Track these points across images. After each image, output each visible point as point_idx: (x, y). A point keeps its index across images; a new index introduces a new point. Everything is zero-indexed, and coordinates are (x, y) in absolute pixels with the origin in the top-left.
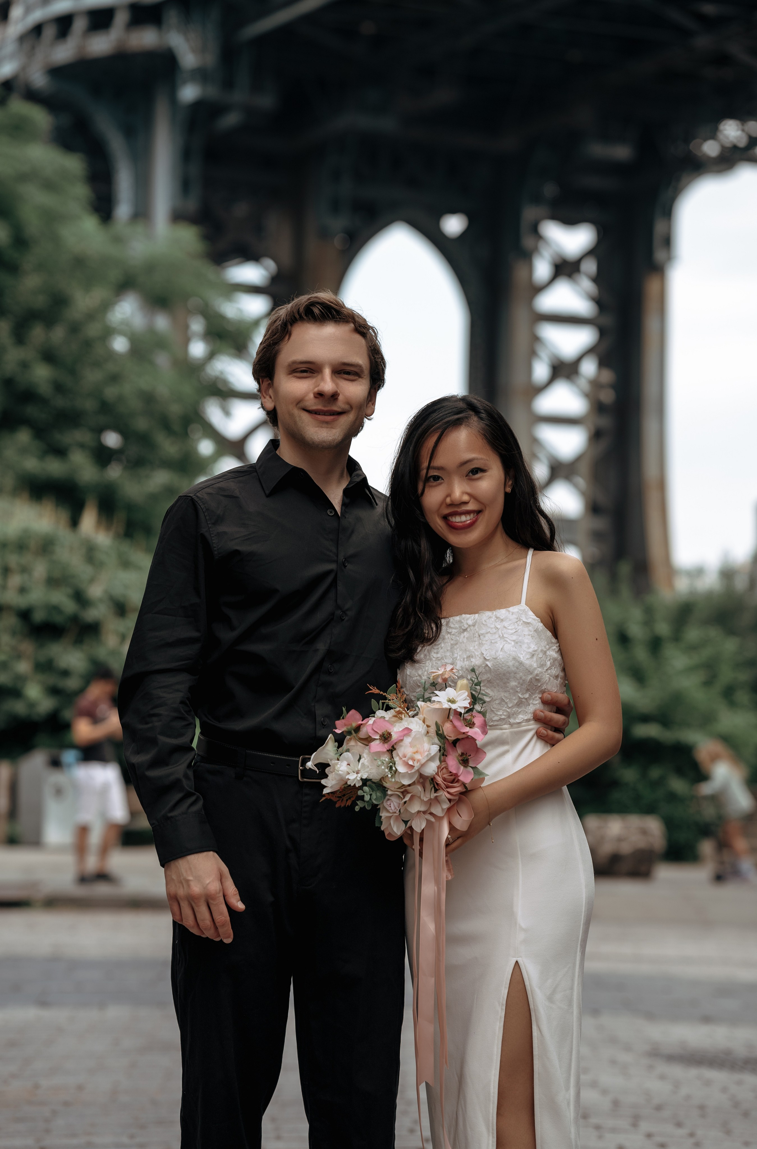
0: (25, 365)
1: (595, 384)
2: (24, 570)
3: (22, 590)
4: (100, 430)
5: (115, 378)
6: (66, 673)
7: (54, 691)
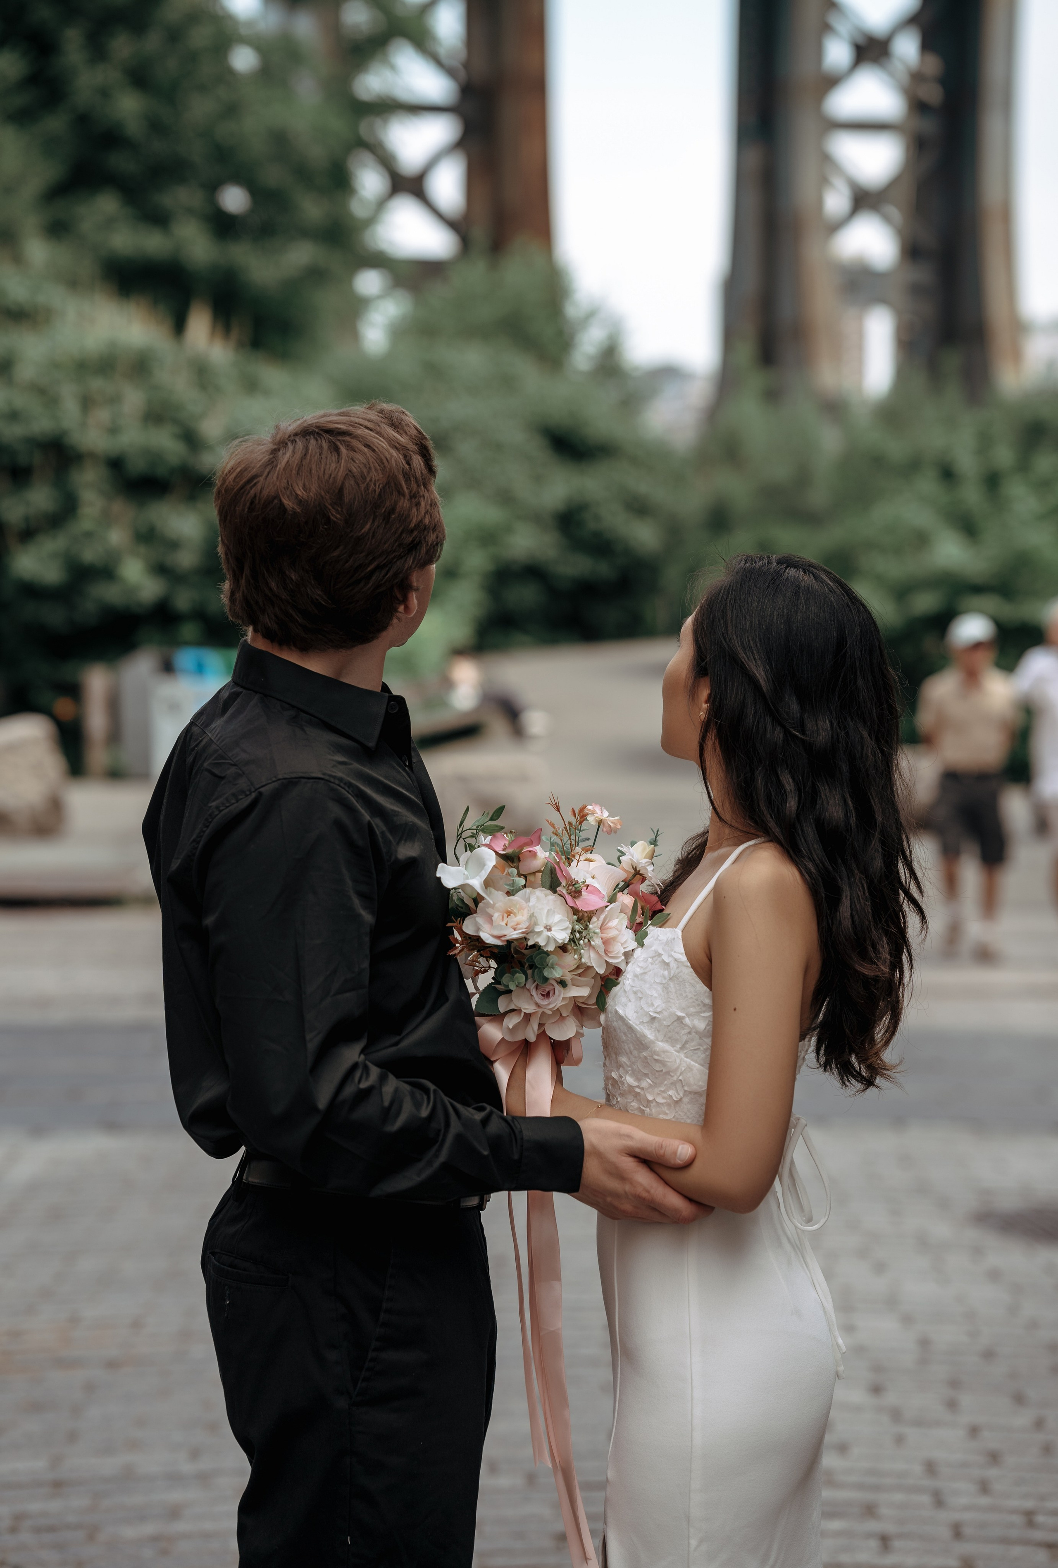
0: (105, 93)
1: (917, 77)
2: (114, 400)
3: (113, 430)
4: (213, 187)
5: (231, 110)
6: (174, 545)
7: (161, 570)
